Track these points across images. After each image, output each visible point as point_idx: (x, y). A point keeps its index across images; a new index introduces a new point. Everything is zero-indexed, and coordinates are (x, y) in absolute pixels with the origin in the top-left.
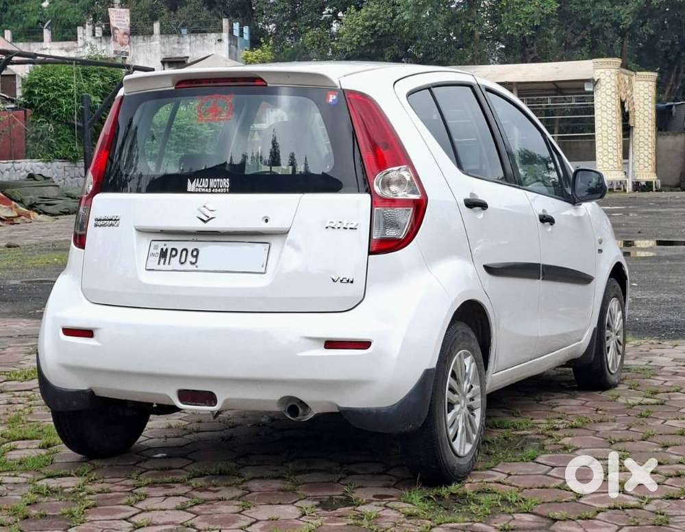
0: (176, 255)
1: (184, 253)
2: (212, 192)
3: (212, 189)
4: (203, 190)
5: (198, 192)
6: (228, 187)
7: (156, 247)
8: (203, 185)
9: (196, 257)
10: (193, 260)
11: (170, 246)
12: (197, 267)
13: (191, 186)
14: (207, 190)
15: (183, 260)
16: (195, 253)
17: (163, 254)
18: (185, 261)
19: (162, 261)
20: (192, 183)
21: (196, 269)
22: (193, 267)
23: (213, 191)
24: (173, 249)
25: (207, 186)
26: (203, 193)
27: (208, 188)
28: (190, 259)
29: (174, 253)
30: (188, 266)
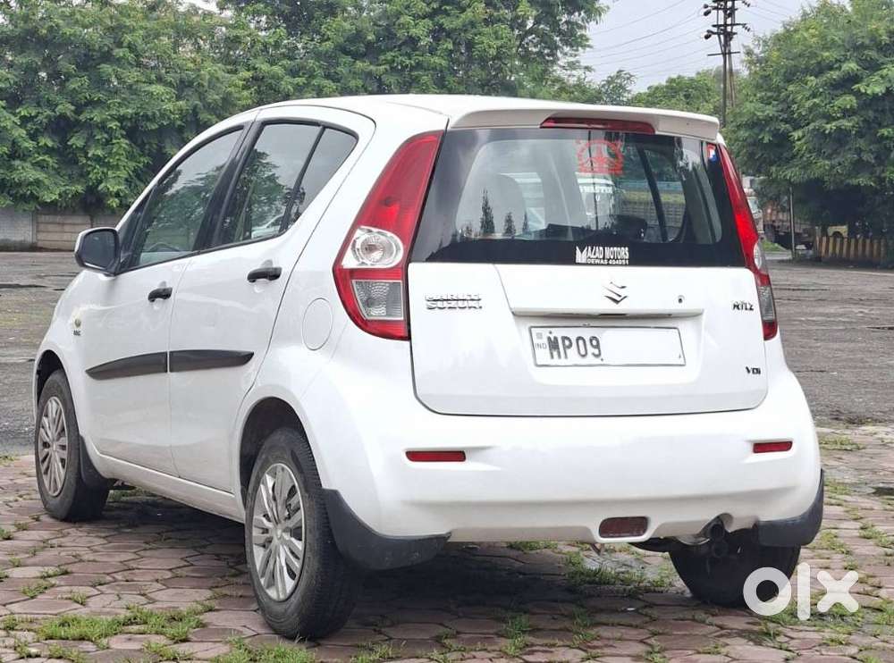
0: (571, 345)
1: (581, 342)
2: (608, 264)
3: (609, 260)
4: (597, 261)
5: (591, 264)
6: (627, 257)
7: (540, 336)
8: (597, 255)
9: (598, 346)
10: (596, 352)
11: (558, 333)
12: (602, 360)
13: (580, 256)
14: (602, 262)
15: (583, 352)
16: (594, 343)
17: (553, 345)
18: (586, 353)
19: (555, 353)
20: (582, 252)
21: (602, 363)
22: (598, 361)
23: (610, 262)
24: (564, 338)
25: (601, 257)
26: (598, 264)
27: (604, 258)
28: (591, 350)
29: (567, 343)
30: (590, 359)
